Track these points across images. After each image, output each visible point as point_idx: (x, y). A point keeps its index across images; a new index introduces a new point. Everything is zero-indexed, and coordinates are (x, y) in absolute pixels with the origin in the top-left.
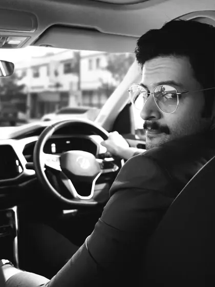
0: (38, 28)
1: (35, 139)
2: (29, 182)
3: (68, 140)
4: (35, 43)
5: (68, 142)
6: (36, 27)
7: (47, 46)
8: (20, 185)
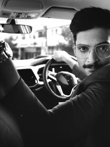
0: (44, 9)
1: (44, 65)
2: (41, 88)
3: (61, 66)
4: (43, 16)
5: (61, 67)
6: (42, 8)
7: (49, 18)
8: (36, 90)
